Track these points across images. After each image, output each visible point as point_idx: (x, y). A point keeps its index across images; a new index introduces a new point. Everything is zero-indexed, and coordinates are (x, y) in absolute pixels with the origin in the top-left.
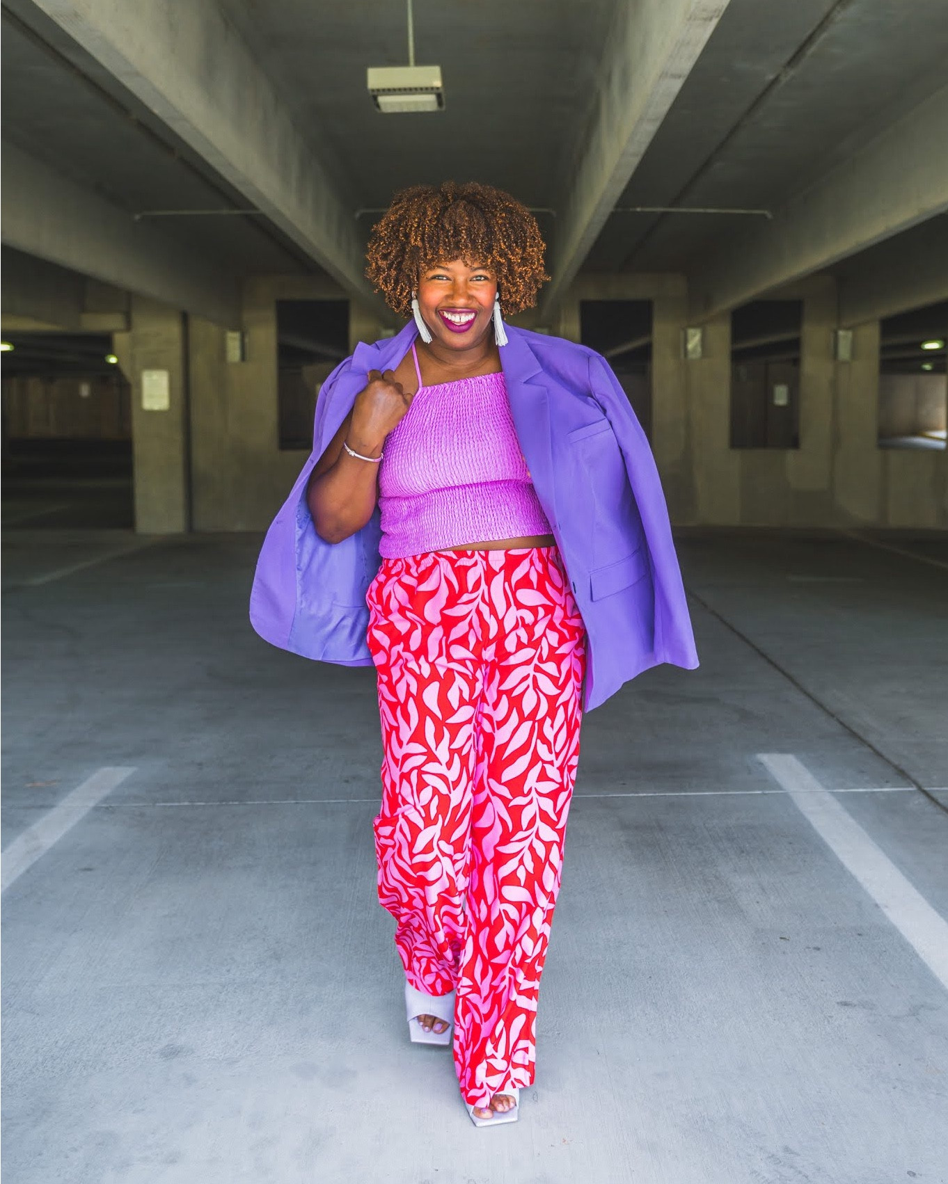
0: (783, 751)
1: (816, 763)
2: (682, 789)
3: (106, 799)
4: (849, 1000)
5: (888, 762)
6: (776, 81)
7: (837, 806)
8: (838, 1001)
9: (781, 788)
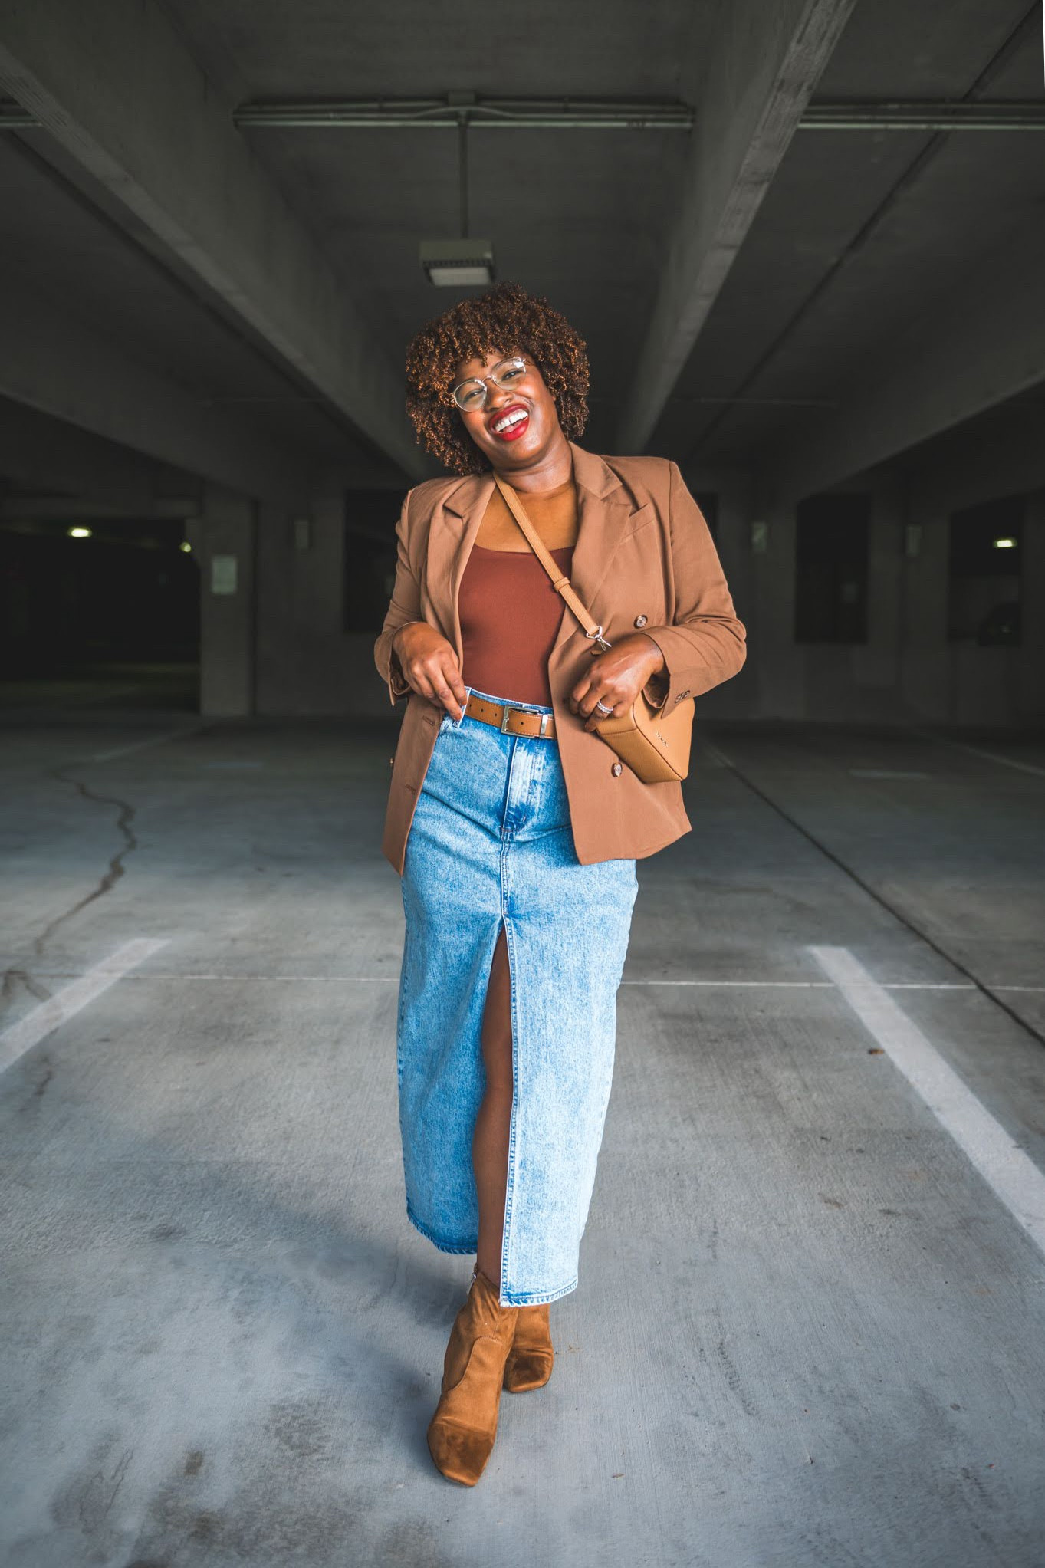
0: (835, 943)
1: (870, 958)
2: (725, 978)
3: (134, 970)
4: (893, 1207)
5: (947, 958)
6: (838, 264)
7: (889, 1002)
8: (881, 1208)
9: (829, 980)
